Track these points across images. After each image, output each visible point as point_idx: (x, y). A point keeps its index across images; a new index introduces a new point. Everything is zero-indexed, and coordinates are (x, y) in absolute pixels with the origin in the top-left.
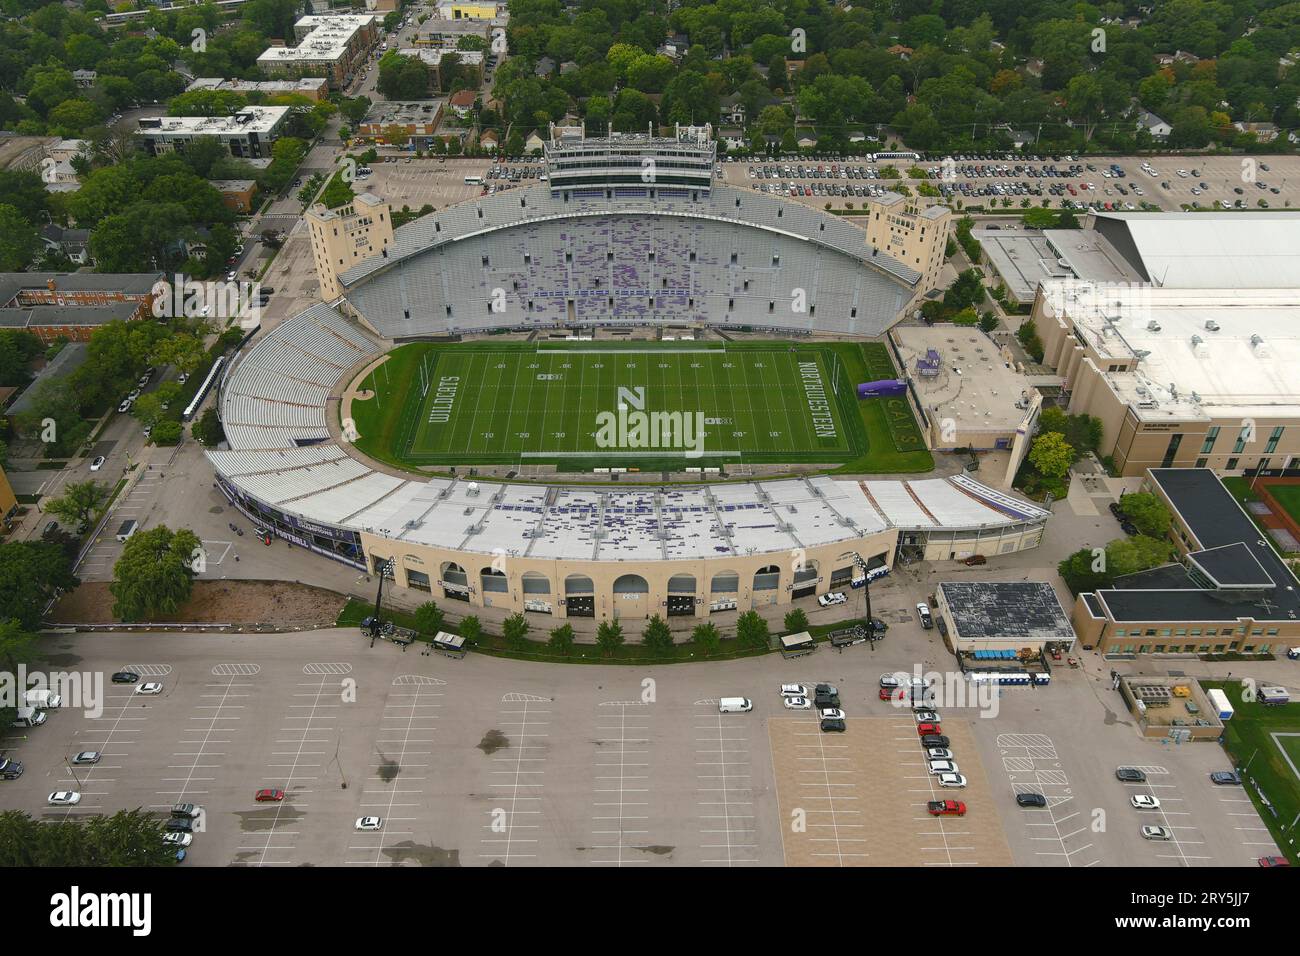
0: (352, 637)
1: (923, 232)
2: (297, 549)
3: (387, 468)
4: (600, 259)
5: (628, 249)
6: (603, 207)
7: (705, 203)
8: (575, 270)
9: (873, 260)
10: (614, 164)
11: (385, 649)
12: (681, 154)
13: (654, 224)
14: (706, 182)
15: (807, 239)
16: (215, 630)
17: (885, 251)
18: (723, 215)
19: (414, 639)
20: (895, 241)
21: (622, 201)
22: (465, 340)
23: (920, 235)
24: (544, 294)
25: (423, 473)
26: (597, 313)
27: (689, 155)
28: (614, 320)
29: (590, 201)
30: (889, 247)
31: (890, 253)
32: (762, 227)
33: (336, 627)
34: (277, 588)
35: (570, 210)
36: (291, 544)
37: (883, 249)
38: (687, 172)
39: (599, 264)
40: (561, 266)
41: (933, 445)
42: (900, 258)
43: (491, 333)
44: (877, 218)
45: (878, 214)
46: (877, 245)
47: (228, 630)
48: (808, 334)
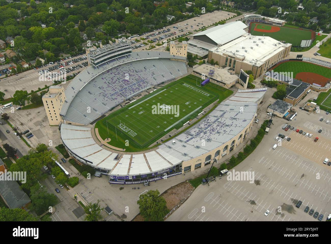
0: (201, 188)
1: (185, 48)
2: (158, 181)
3: (145, 151)
4: (117, 80)
5: (121, 76)
6: (109, 67)
7: (131, 57)
8: (113, 86)
9: (174, 58)
10: (109, 54)
11: (212, 184)
12: (124, 46)
13: (120, 67)
14: (130, 52)
15: (158, 58)
16: (174, 211)
17: (176, 55)
18: (137, 59)
19: (215, 177)
20: (178, 52)
21: (111, 64)
22: (107, 115)
23: (184, 48)
24: (113, 95)
25: (152, 148)
26: (129, 94)
27: (125, 46)
28: (134, 94)
29: (104, 66)
30: (177, 54)
31: (177, 55)
32: (147, 59)
33: (195, 189)
34: (169, 192)
35: (101, 70)
36: (155, 181)
37: (175, 55)
38: (126, 51)
39: (117, 82)
40: (109, 86)
41: (228, 88)
42: (180, 55)
43: (111, 110)
44: (173, 48)
45: (173, 47)
46: (174, 54)
47: (176, 209)
48: (175, 79)
